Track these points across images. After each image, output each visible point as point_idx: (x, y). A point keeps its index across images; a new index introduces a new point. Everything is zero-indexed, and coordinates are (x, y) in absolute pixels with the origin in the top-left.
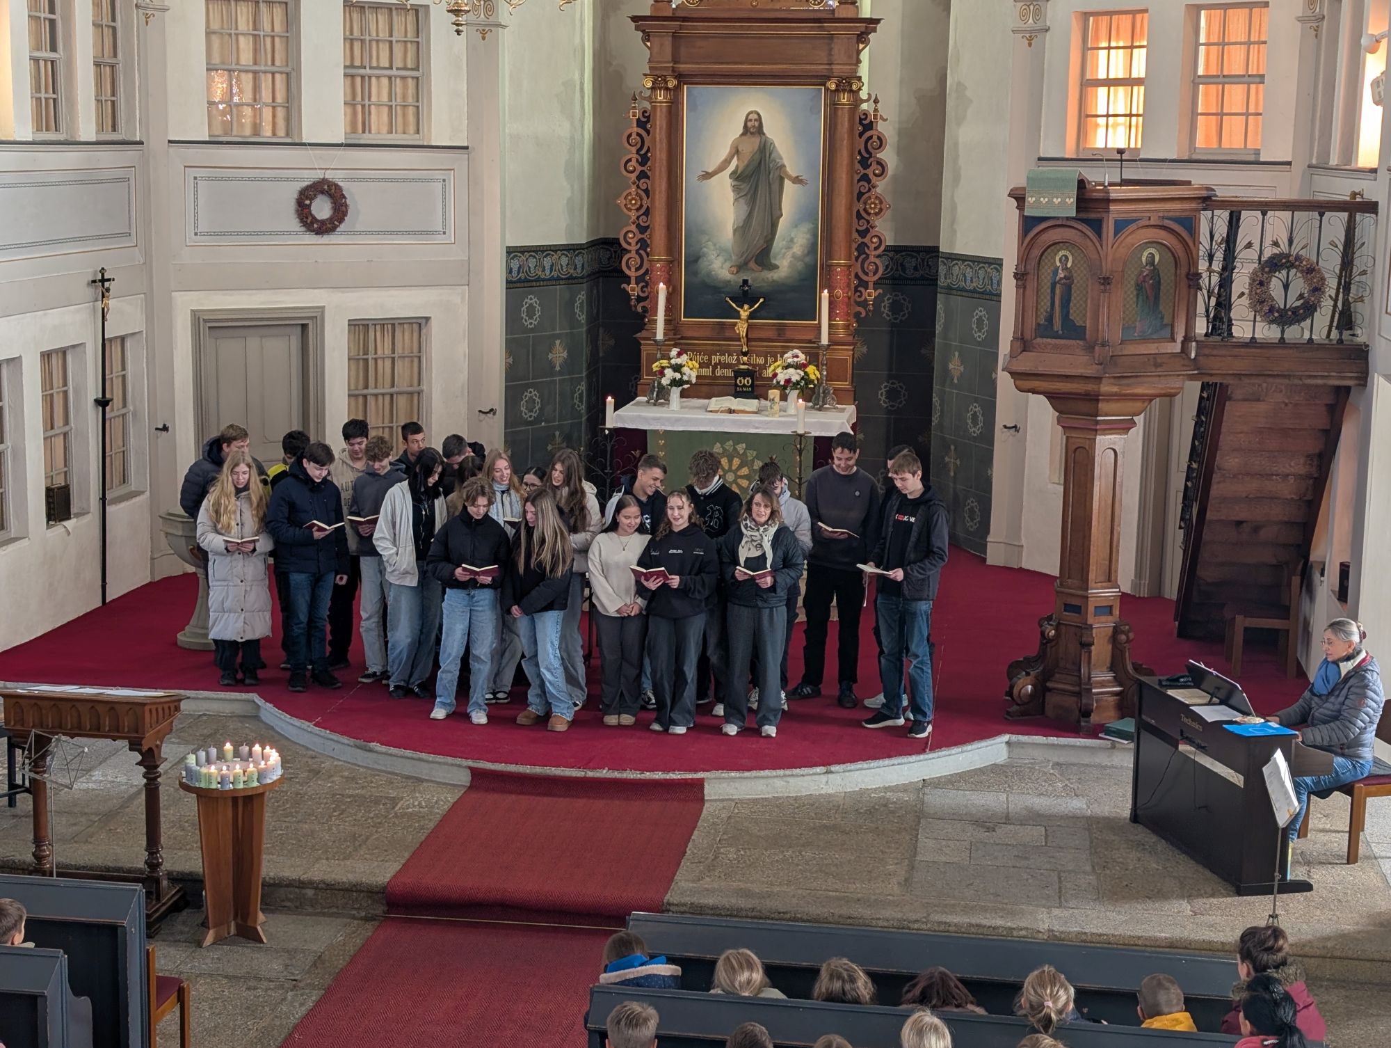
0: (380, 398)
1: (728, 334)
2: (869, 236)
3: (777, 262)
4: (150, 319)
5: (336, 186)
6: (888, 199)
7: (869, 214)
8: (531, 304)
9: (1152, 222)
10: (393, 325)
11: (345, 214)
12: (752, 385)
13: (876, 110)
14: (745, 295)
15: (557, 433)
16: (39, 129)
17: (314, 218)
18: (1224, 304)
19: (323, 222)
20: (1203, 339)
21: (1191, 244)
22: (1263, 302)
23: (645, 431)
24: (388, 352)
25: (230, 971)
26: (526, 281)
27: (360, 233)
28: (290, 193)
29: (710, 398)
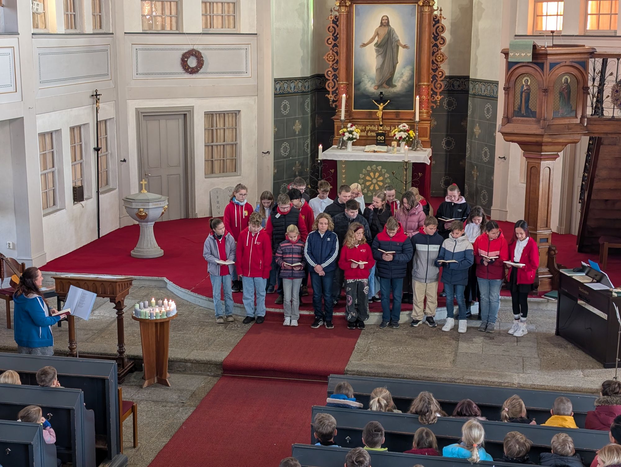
0: (219, 147)
1: (374, 117)
2: (437, 72)
3: (396, 84)
4: (117, 112)
5: (199, 52)
6: (446, 54)
7: (437, 61)
8: (285, 104)
9: (567, 64)
10: (224, 114)
11: (202, 64)
12: (384, 140)
13: (441, 14)
14: (381, 99)
15: (297, 162)
16: (68, 28)
17: (189, 66)
18: (600, 101)
19: (193, 68)
20: (590, 117)
21: (585, 74)
22: (618, 100)
23: (336, 161)
24: (222, 126)
25: (155, 398)
26: (283, 94)
27: (209, 73)
28: (178, 55)
29: (365, 145)
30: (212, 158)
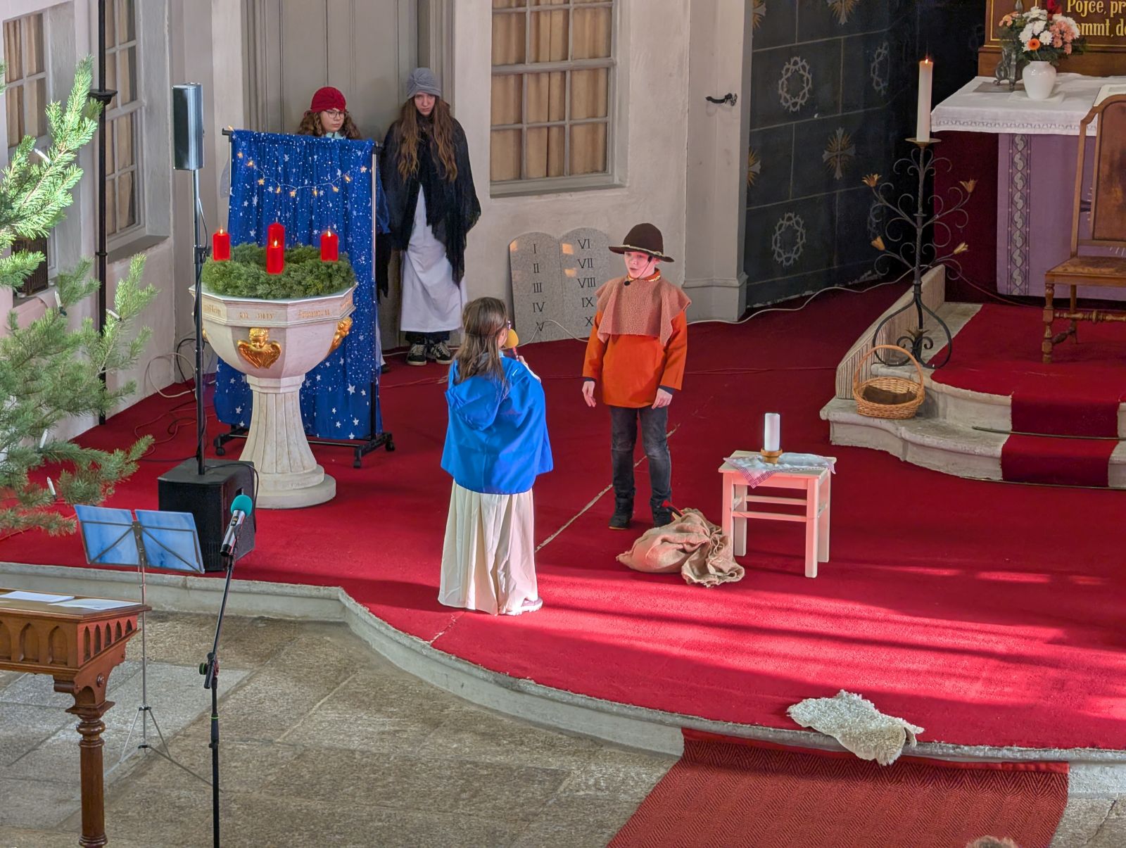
15: (840, 131)
24: (557, 2)
30: (520, 121)
